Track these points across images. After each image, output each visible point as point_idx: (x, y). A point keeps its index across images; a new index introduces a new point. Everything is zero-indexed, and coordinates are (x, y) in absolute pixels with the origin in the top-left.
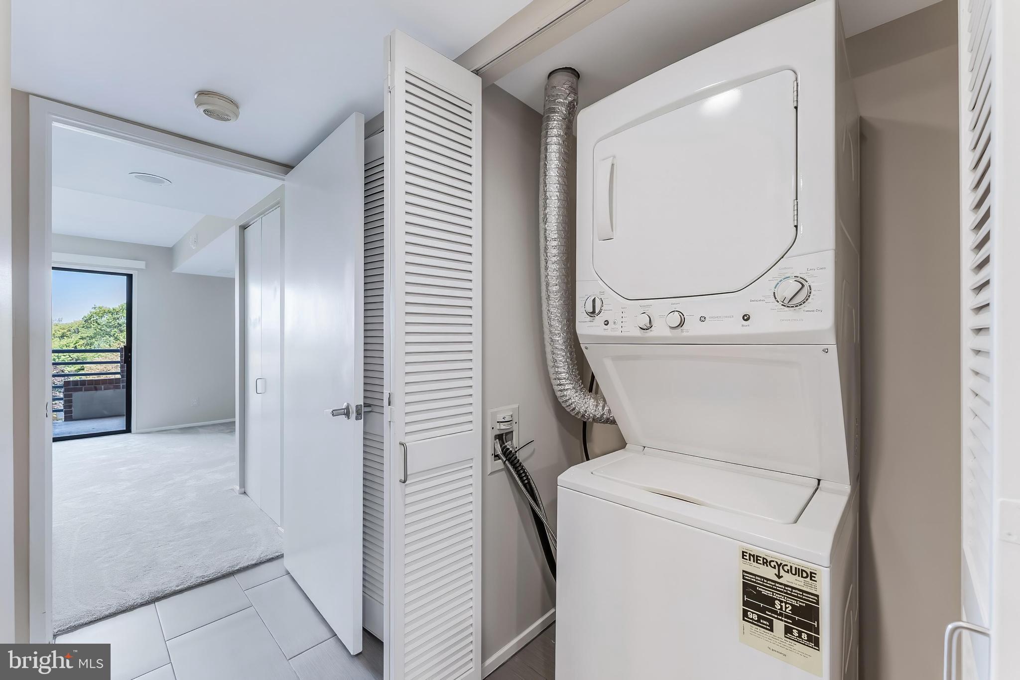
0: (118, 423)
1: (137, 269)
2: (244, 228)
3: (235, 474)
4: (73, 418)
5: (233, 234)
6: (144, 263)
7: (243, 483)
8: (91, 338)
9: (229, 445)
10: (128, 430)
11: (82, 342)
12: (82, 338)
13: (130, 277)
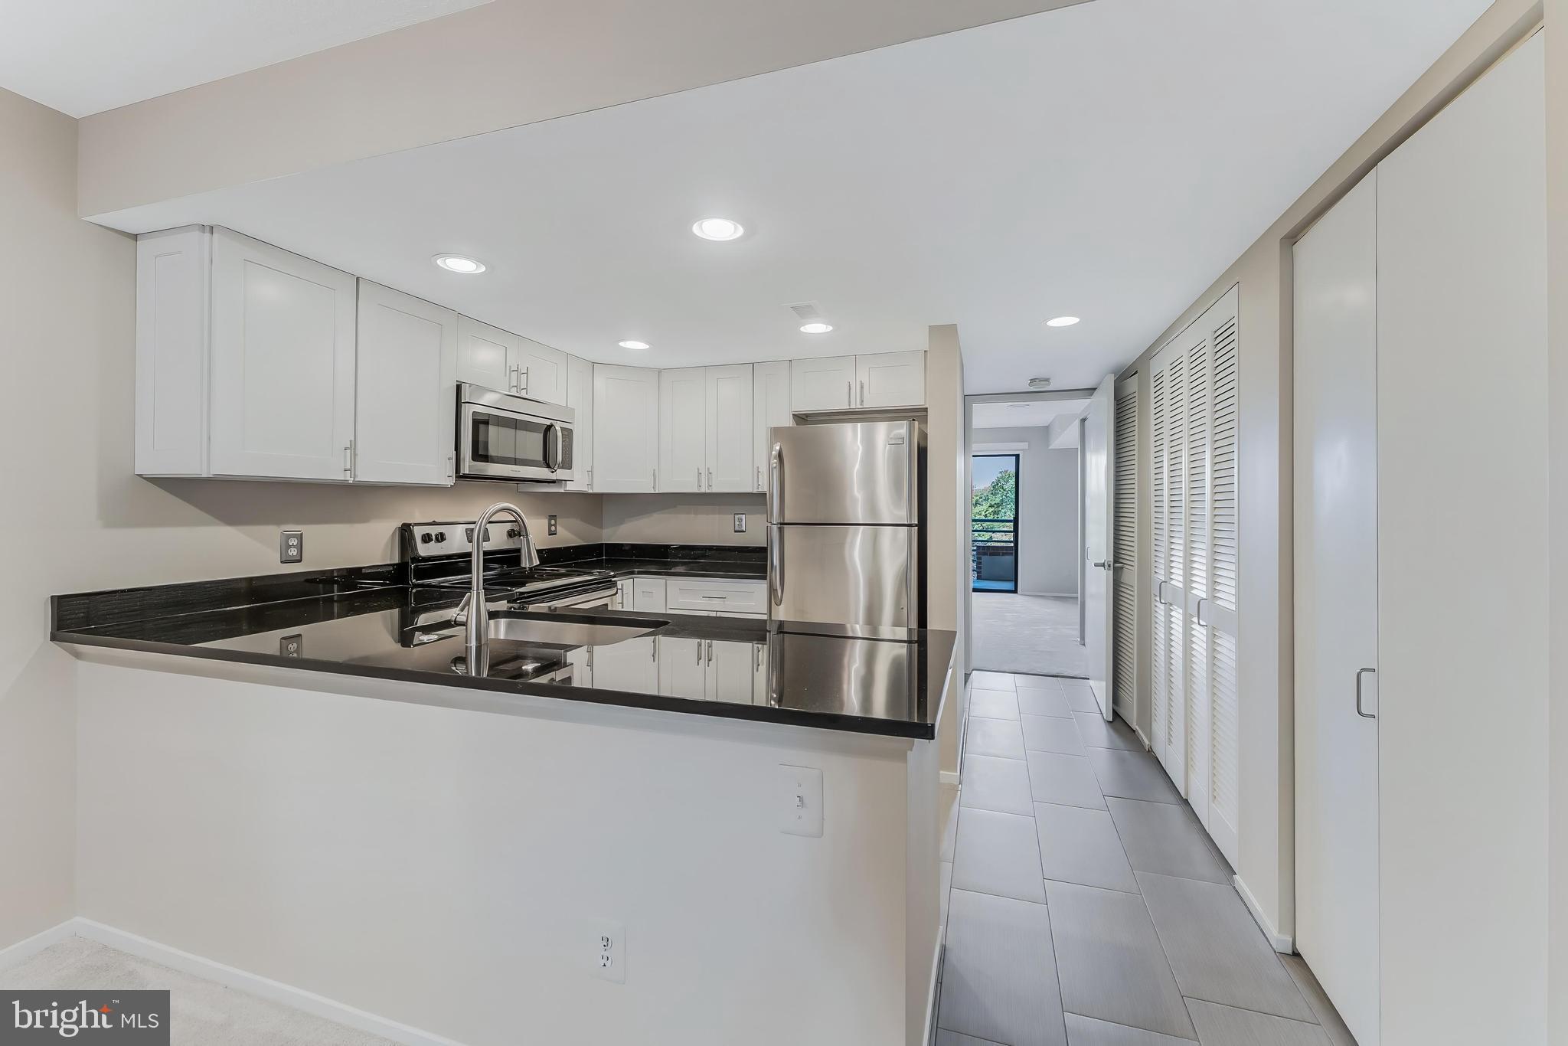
0: (1009, 586)
1: (1023, 450)
2: (1084, 420)
3: (1078, 633)
4: (983, 577)
5: (1077, 423)
6: (1027, 443)
7: (1083, 637)
8: (998, 505)
9: (1074, 612)
10: (1015, 591)
11: (991, 510)
12: (991, 506)
13: (1017, 456)
